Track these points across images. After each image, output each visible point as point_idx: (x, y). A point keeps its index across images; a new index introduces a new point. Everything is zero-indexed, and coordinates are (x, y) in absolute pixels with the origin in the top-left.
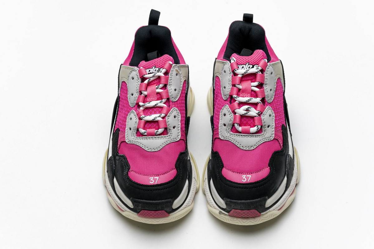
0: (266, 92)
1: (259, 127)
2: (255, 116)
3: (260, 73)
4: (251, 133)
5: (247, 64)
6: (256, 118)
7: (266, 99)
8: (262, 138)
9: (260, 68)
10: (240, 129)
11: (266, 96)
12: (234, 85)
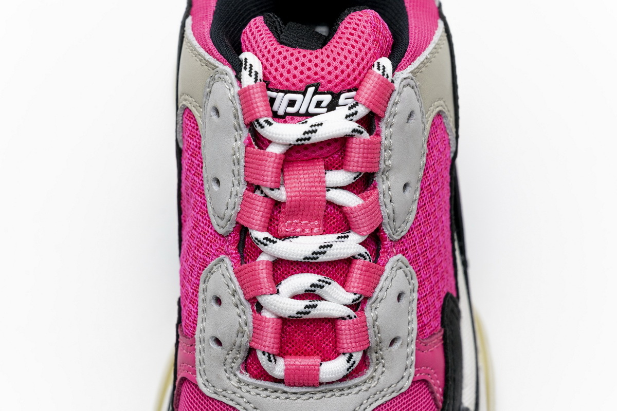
0: (387, 201)
1: (357, 357)
2: (343, 318)
3: (366, 135)
4: (321, 384)
5: (311, 90)
6: (343, 326)
7: (387, 231)
8: (367, 394)
9: (362, 111)
10: (279, 368)
11: (386, 220)
12: (253, 187)
